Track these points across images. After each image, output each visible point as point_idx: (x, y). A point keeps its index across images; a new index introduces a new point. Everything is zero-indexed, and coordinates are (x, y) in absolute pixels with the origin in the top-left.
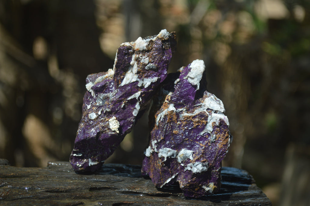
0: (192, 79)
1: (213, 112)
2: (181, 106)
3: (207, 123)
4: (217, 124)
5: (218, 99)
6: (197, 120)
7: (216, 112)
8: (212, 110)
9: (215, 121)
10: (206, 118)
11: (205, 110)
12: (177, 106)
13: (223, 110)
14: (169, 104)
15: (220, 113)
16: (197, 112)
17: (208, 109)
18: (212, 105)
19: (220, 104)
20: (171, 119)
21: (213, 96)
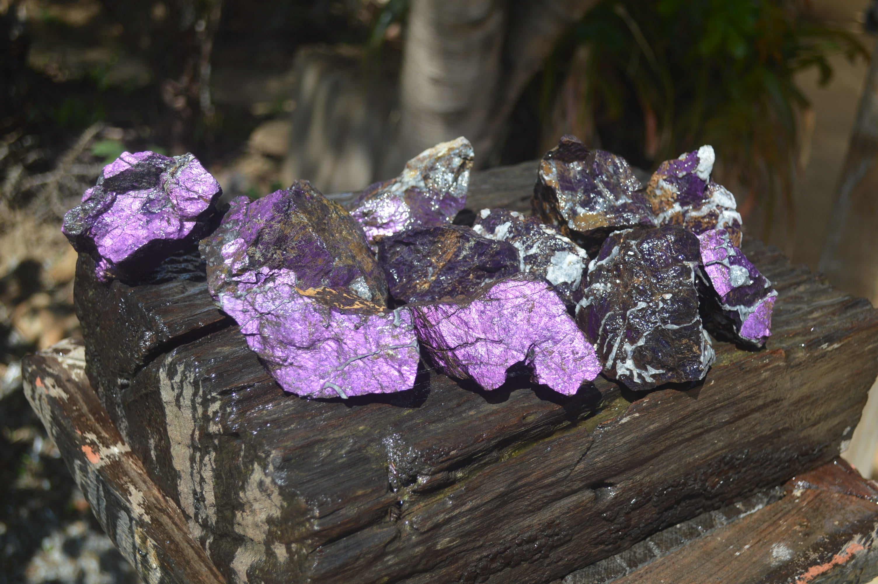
0: (701, 172)
1: (723, 209)
2: (688, 204)
3: (717, 223)
4: (730, 224)
5: (728, 192)
6: (706, 220)
7: (726, 209)
8: (722, 207)
9: (727, 220)
10: (717, 217)
11: (715, 208)
12: (682, 205)
13: (735, 206)
14: (674, 203)
15: (732, 210)
16: (705, 210)
17: (718, 206)
18: (722, 202)
19: (731, 199)
20: (677, 221)
21: (723, 190)
